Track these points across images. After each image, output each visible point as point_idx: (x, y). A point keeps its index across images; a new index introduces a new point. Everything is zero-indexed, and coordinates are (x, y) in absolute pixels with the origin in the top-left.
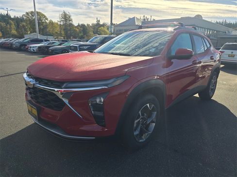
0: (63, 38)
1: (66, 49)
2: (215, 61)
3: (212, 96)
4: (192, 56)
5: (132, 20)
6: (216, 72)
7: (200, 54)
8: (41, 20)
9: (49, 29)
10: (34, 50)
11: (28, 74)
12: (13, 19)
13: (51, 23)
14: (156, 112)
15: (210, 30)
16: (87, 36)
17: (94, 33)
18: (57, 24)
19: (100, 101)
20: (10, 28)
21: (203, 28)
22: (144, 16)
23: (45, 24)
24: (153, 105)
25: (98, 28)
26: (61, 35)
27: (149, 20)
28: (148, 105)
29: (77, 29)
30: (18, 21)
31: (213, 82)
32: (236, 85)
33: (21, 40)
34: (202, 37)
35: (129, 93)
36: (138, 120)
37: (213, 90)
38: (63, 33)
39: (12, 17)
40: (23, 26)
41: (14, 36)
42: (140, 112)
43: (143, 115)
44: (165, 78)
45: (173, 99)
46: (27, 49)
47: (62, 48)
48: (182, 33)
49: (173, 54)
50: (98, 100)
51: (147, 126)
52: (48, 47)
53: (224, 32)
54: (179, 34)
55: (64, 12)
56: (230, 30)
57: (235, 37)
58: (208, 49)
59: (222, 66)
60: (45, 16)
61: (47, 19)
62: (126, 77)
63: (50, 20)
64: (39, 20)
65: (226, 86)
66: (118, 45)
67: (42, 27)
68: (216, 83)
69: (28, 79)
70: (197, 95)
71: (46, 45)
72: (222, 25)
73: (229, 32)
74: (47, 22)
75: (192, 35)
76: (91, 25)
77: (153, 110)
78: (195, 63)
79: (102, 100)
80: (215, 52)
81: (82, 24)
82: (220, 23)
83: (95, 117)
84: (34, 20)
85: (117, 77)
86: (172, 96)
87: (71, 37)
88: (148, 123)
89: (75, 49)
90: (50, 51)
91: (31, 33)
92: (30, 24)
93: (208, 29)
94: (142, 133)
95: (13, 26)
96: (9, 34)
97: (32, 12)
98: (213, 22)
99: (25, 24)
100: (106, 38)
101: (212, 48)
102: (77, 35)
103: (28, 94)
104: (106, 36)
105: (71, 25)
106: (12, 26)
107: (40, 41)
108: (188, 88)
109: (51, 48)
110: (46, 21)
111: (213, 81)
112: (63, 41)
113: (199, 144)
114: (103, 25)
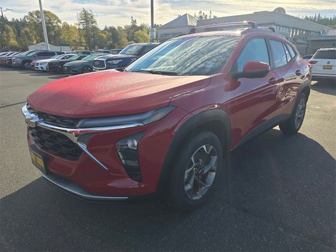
0: (83, 48)
1: (88, 64)
2: (303, 77)
3: (300, 128)
4: (268, 72)
5: (183, 18)
6: (304, 93)
7: (280, 68)
8: (52, 24)
9: (64, 36)
10: (42, 68)
11: (29, 106)
12: (11, 24)
13: (67, 27)
14: (216, 157)
15: (297, 29)
16: (118, 44)
17: (129, 41)
18: (75, 28)
19: (133, 145)
20: (8, 37)
21: (286, 27)
22: (200, 12)
23: (57, 28)
24: (212, 147)
25: (133, 32)
26: (80, 44)
27: (208, 18)
28: (204, 147)
29: (104, 35)
30: (18, 25)
31: (300, 109)
32: (334, 110)
33: (24, 54)
34: (284, 43)
35: (176, 130)
36: (191, 169)
37: (301, 120)
38: (84, 41)
39: (10, 20)
40: (26, 33)
41: (14, 49)
42: (192, 158)
43: (197, 161)
44: (229, 107)
45: (242, 134)
46: (33, 66)
47: (82, 64)
48: (254, 37)
49: (240, 70)
50: (130, 144)
51: (204, 177)
52: (62, 63)
53: (317, 33)
54: (249, 40)
55: (84, 11)
56: (326, 28)
57: (333, 39)
58: (293, 60)
59: (313, 82)
60: (56, 18)
61: (59, 21)
62: (170, 109)
63: (65, 23)
64: (49, 22)
65: (320, 113)
66: (163, 57)
67: (53, 33)
68: (304, 109)
69: (28, 115)
70: (277, 128)
71: (60, 59)
72: (314, 21)
73: (324, 32)
74: (61, 25)
75: (267, 40)
76: (123, 28)
77: (212, 153)
78: (272, 82)
79: (136, 143)
80: (303, 64)
81: (110, 28)
82: (311, 20)
83: (127, 168)
84: (41, 23)
85: (157, 109)
86: (239, 130)
87: (96, 47)
88: (205, 172)
89: (101, 65)
90: (66, 68)
91: (38, 42)
92: (35, 29)
93: (293, 28)
94: (196, 187)
95: (12, 34)
96: (6, 45)
97: (37, 12)
98: (301, 17)
99: (28, 29)
100: (144, 47)
101: (298, 58)
102: (103, 44)
103: (31, 136)
104: (146, 44)
105: (95, 29)
106: (10, 34)
107: (51, 54)
108: (265, 118)
109: (66, 65)
110: (59, 24)
111: (300, 106)
112: (84, 53)
113: (279, 200)
114: (142, 28)
